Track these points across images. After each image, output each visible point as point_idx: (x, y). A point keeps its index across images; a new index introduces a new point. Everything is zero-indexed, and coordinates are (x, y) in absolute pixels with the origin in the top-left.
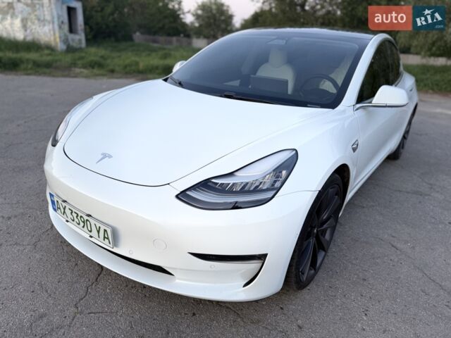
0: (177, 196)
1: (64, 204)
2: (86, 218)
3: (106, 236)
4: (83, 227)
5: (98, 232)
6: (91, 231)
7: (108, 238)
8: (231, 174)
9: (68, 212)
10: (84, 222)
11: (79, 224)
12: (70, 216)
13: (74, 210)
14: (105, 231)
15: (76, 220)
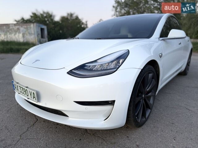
0: (68, 73)
1: (17, 84)
2: (26, 89)
3: (34, 96)
4: (25, 94)
5: (31, 95)
6: (28, 96)
7: (35, 97)
8: (95, 61)
9: (19, 88)
10: (25, 91)
11: (23, 93)
12: (20, 90)
13: (21, 86)
14: (34, 93)
15: (22, 91)
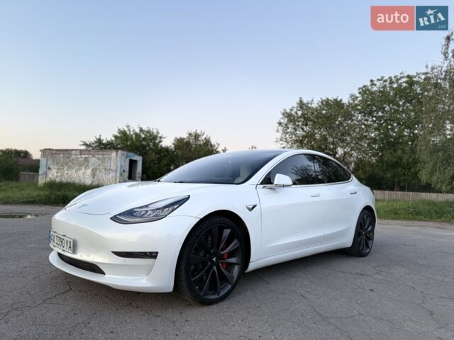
0: (111, 218)
1: (54, 234)
2: (63, 237)
5: (67, 245)
6: (63, 247)
7: (71, 247)
8: (147, 206)
9: (55, 238)
10: (61, 242)
11: (59, 245)
12: (56, 241)
13: (58, 236)
14: (70, 242)
